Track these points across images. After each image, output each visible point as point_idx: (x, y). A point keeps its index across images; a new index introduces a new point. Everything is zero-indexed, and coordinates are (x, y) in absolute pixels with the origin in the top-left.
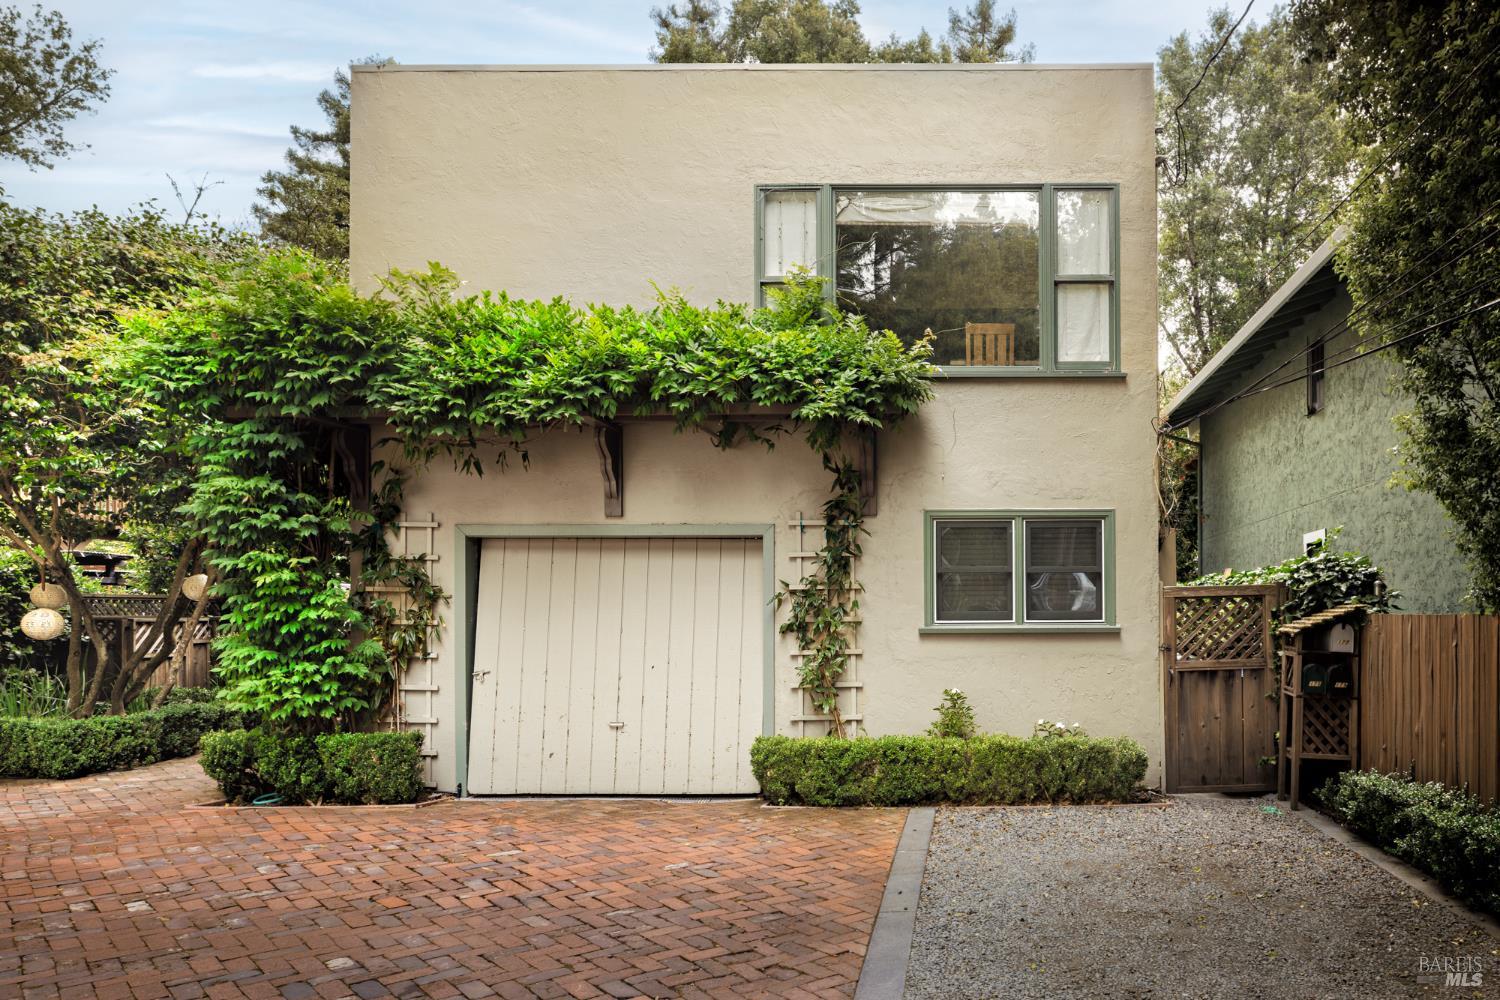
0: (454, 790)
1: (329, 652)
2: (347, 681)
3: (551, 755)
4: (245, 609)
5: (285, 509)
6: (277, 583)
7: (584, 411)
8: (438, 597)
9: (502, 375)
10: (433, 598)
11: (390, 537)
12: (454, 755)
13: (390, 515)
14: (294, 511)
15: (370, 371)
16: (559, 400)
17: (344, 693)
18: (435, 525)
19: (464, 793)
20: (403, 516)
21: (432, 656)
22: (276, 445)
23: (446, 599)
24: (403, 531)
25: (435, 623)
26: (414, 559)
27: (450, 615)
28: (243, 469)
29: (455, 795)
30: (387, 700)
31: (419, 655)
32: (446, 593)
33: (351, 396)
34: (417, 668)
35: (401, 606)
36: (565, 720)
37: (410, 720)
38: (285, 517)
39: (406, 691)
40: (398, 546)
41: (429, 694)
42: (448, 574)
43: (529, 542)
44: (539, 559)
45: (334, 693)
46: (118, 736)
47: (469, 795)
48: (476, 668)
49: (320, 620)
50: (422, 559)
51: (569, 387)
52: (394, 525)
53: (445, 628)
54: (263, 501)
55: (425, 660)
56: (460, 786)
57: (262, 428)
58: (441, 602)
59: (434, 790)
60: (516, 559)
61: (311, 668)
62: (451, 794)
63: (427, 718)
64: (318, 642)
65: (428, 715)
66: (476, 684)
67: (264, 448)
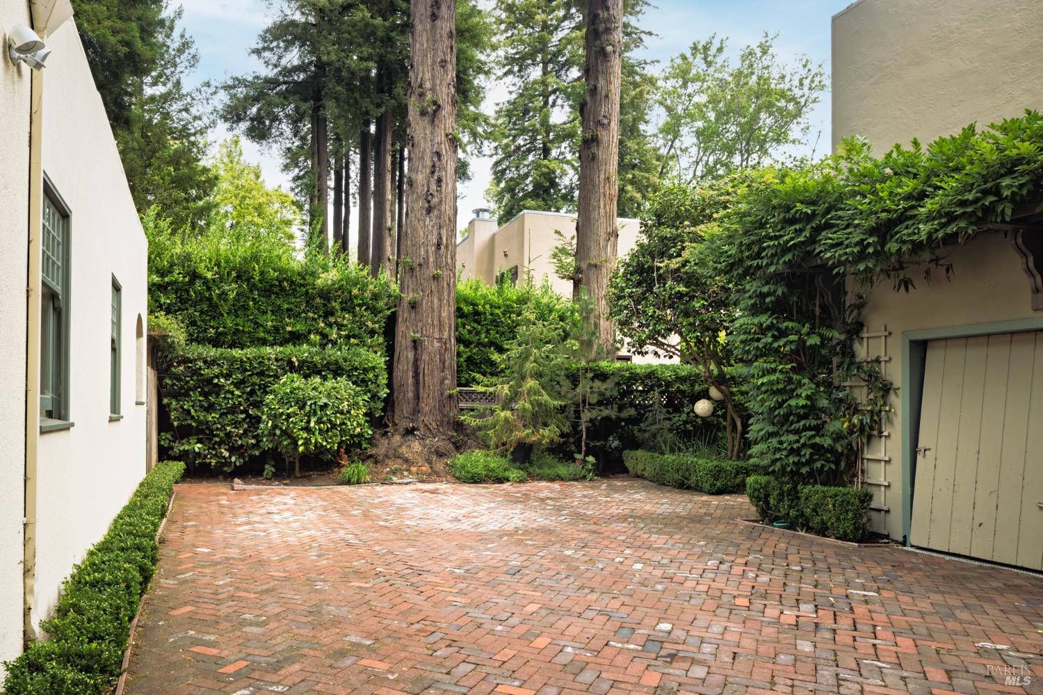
0: (901, 539)
1: (805, 429)
2: (818, 449)
3: (980, 525)
4: (758, 399)
5: (776, 333)
6: (771, 383)
7: (979, 221)
8: (889, 389)
9: (906, 210)
10: (886, 389)
11: (857, 346)
12: (901, 511)
13: (856, 330)
14: (783, 333)
15: (818, 230)
16: (952, 218)
17: (816, 457)
18: (887, 333)
19: (908, 544)
20: (865, 329)
21: (885, 434)
22: (769, 294)
23: (895, 390)
24: (865, 340)
25: (887, 408)
26: (872, 361)
27: (899, 404)
28: (755, 310)
29: (900, 543)
30: (851, 465)
31: (875, 433)
32: (895, 386)
33: (806, 250)
34: (874, 442)
35: (862, 396)
36: (994, 496)
37: (870, 481)
38: (776, 338)
39: (868, 459)
40: (862, 352)
41: (883, 463)
42: (897, 372)
43: (967, 339)
44: (975, 354)
45: (807, 457)
46: (737, 473)
47: (912, 546)
48: (921, 444)
49: (797, 407)
50: (878, 361)
51: (963, 203)
52: (858, 336)
53: (895, 413)
54: (763, 330)
55: (881, 437)
56: (905, 537)
57: (764, 282)
58: (892, 392)
59: (887, 537)
60: (956, 355)
61: (792, 437)
62: (896, 542)
63: (882, 481)
64: (798, 421)
65: (882, 479)
66: (919, 458)
67: (762, 296)
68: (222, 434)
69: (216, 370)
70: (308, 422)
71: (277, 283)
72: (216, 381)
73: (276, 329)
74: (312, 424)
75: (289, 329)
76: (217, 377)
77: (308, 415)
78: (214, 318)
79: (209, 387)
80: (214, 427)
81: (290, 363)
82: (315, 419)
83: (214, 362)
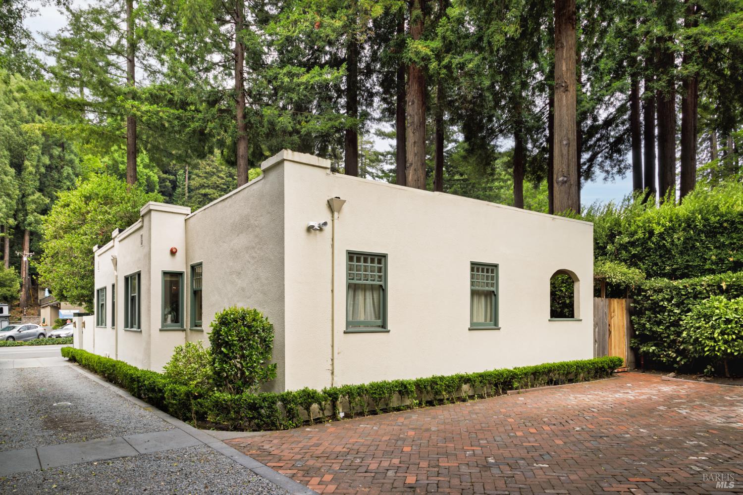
68: (668, 341)
69: (660, 297)
70: (713, 333)
71: (718, 225)
72: (661, 303)
73: (721, 260)
74: (716, 335)
75: (731, 259)
76: (662, 300)
77: (713, 327)
78: (669, 259)
79: (656, 308)
80: (663, 335)
81: (720, 287)
82: (719, 331)
83: (660, 290)
